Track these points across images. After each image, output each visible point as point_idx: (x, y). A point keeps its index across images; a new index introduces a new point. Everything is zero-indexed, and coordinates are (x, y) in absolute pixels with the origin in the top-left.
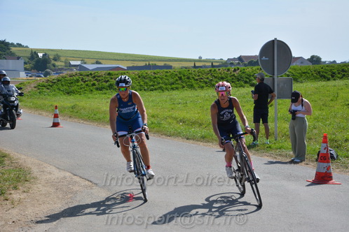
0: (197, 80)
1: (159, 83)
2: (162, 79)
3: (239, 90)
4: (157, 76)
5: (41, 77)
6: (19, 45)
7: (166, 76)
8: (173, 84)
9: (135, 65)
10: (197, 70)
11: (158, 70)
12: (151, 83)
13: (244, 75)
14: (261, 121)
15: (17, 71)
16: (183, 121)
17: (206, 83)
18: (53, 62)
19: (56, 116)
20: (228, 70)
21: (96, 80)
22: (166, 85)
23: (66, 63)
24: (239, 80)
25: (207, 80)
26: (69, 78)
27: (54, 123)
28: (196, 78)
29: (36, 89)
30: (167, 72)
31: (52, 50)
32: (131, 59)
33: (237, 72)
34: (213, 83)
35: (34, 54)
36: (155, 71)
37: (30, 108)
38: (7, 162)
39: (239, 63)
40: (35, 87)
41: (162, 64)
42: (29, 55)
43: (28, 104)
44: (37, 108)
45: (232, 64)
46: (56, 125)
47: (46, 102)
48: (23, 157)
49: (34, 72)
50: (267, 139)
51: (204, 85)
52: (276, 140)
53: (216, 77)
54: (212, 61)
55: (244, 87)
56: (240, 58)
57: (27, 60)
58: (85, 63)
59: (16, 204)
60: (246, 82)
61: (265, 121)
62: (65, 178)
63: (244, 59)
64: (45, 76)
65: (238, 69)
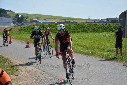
0: (88, 28)
1: (72, 29)
2: (73, 27)
3: (107, 33)
4: (71, 26)
5: (20, 25)
6: (11, 11)
7: (75, 26)
8: (78, 30)
9: (61, 21)
10: (88, 24)
11: (71, 24)
12: (68, 29)
13: (109, 27)
14: (119, 48)
15: (10, 23)
16: (83, 46)
17: (92, 30)
18: (25, 19)
19: (28, 43)
20: (102, 24)
21: (44, 27)
22: (75, 30)
23: (31, 19)
24: (107, 29)
25: (93, 29)
26: (33, 26)
27: (27, 46)
28: (88, 27)
29: (18, 31)
30: (75, 25)
31: (25, 14)
32: (59, 18)
33: (106, 25)
34: (95, 30)
35: (17, 15)
36: (70, 24)
37: (16, 39)
38: (8, 62)
39: (106, 21)
40: (18, 30)
41: (72, 21)
42: (15, 16)
43: (15, 37)
44: (19, 39)
45: (103, 22)
46: (28, 47)
47: (23, 36)
48: (14, 60)
49: (17, 23)
50: (121, 55)
51: (91, 31)
52: (125, 56)
53: (97, 27)
54: (95, 20)
55: (109, 32)
56: (107, 19)
57: (14, 18)
58: (39, 20)
59: (13, 80)
60: (110, 30)
61: (121, 48)
62: (33, 70)
63: (109, 20)
64: (22, 25)
65: (107, 24)
